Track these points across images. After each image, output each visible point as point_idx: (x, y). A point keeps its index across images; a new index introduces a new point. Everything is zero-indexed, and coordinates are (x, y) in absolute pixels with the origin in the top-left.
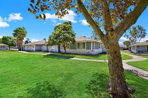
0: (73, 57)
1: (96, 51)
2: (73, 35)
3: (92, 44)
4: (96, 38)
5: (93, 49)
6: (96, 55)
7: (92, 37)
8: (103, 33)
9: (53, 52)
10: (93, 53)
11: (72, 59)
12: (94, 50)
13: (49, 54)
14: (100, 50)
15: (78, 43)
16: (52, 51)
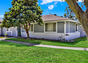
0: (38, 44)
1: (72, 35)
2: (39, 13)
3: (65, 25)
4: (72, 17)
5: (67, 32)
6: (72, 41)
7: (65, 16)
8: (81, 9)
9: (11, 37)
10: (67, 38)
11: (37, 46)
12: (68, 34)
13: (4, 38)
14: (77, 34)
15: (46, 24)
16: (10, 35)
